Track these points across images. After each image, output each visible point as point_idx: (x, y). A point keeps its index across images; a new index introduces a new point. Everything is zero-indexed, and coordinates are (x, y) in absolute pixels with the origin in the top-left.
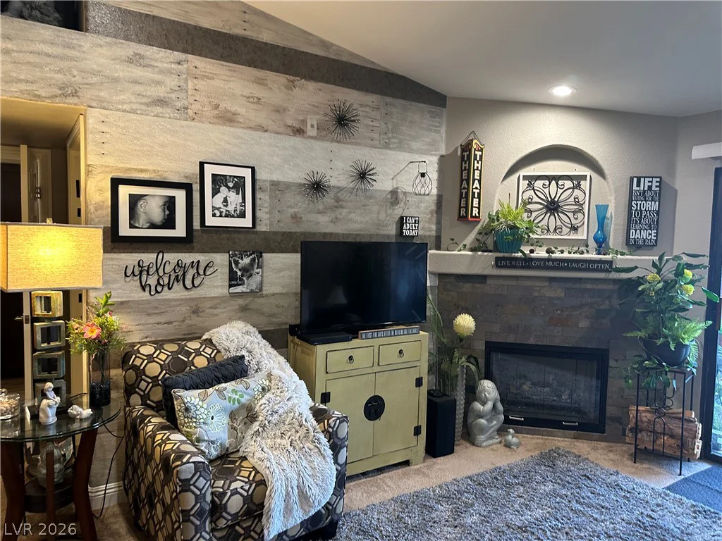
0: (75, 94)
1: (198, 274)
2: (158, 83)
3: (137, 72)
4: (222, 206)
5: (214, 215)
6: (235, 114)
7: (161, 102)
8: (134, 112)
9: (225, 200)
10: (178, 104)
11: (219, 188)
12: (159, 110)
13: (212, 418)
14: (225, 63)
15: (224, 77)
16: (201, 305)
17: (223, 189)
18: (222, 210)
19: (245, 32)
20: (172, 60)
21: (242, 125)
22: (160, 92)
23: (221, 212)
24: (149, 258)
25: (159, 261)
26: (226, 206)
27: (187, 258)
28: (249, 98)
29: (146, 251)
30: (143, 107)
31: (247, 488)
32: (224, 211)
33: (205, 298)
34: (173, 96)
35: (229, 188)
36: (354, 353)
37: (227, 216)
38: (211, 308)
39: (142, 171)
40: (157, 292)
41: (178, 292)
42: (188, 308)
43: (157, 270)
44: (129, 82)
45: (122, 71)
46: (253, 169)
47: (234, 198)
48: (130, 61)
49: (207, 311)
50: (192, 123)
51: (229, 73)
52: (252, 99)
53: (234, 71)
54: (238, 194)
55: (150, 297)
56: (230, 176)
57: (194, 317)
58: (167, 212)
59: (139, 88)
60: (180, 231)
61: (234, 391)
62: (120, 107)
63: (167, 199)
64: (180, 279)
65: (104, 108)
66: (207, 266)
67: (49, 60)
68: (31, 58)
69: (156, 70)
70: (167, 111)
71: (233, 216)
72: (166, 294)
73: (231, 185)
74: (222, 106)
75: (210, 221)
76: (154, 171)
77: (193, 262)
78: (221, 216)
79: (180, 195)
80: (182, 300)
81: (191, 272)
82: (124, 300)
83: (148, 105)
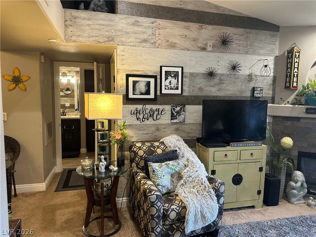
0: (113, 40)
1: (159, 114)
2: (144, 33)
3: (136, 29)
4: (169, 85)
5: (165, 89)
6: (175, 44)
7: (145, 41)
8: (134, 46)
9: (170, 82)
10: (152, 41)
11: (168, 77)
12: (144, 44)
13: (164, 176)
14: (172, 21)
15: (171, 28)
16: (160, 127)
17: (169, 77)
18: (168, 86)
19: (181, 6)
20: (150, 22)
21: (178, 48)
22: (145, 36)
23: (168, 88)
24: (140, 107)
25: (144, 109)
26: (171, 85)
27: (154, 107)
28: (182, 35)
29: (139, 104)
30: (139, 44)
31: (178, 209)
32: (170, 87)
33: (161, 124)
34: (150, 38)
35: (172, 77)
36: (228, 153)
37: (171, 89)
38: (164, 128)
39: (137, 71)
40: (143, 121)
41: (150, 122)
42: (155, 128)
43: (143, 112)
44: (133, 33)
45: (131, 29)
46: (182, 68)
47: (174, 81)
48: (133, 24)
49: (162, 130)
50: (158, 49)
51: (173, 25)
52: (183, 36)
53: (176, 24)
54: (175, 79)
55: (140, 123)
56: (173, 71)
57: (157, 132)
58: (147, 88)
59: (137, 36)
60: (152, 96)
61: (173, 165)
62: (129, 44)
63: (147, 82)
64: (152, 116)
65: (123, 45)
66: (162, 111)
67: (103, 27)
68: (97, 27)
69: (143, 27)
70: (148, 45)
71: (173, 89)
72: (146, 122)
73: (173, 75)
74: (170, 40)
75: (164, 91)
76: (142, 71)
77: (157, 109)
78: (168, 89)
79: (152, 81)
80: (152, 124)
81: (156, 113)
82: (130, 124)
83: (140, 42)
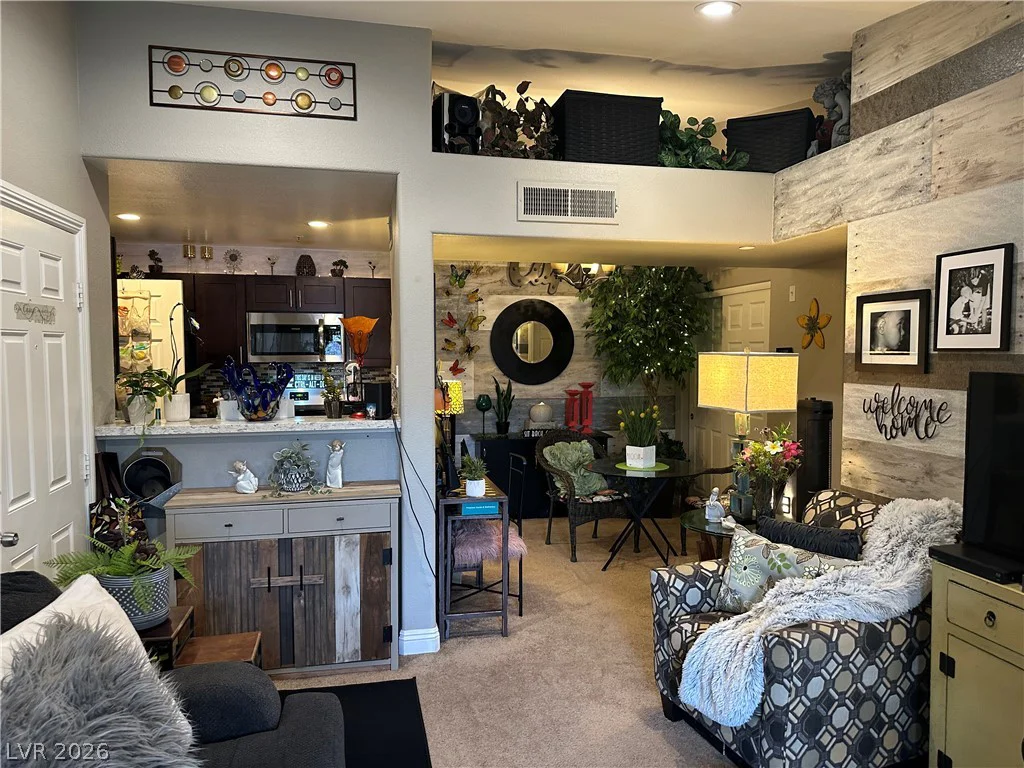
0: (840, 214)
1: (932, 419)
2: (902, 165)
3: (887, 161)
4: (961, 317)
5: (949, 332)
6: (989, 165)
7: (904, 189)
8: (880, 213)
9: (967, 308)
10: (921, 183)
11: (960, 290)
12: (902, 199)
13: (745, 568)
14: (971, 94)
15: (977, 115)
16: (936, 466)
17: (966, 290)
18: (961, 323)
19: (1010, 19)
20: (917, 127)
21: (998, 179)
22: (902, 177)
23: (961, 327)
24: (886, 391)
25: (895, 397)
26: (967, 316)
27: (921, 394)
28: (1011, 127)
29: (884, 383)
30: (889, 203)
32: (965, 324)
33: (940, 455)
34: (916, 175)
35: (972, 287)
37: (967, 332)
38: (946, 472)
39: (884, 283)
40: (892, 436)
41: (908, 442)
42: (922, 466)
43: (892, 408)
44: (876, 179)
45: (873, 168)
46: (1010, 250)
47: (978, 301)
48: (880, 152)
49: (943, 476)
50: (936, 203)
51: (983, 104)
52: (1015, 129)
53: (990, 96)
54: (984, 294)
55: (885, 442)
56: (976, 268)
57: (927, 479)
58: (903, 333)
59: (886, 182)
60: (912, 359)
61: (782, 556)
62: (869, 211)
63: (902, 315)
64: (914, 422)
65: (859, 219)
66: (940, 409)
67: (826, 186)
68: (817, 190)
69: (902, 148)
70: (909, 198)
71: (976, 332)
72: (901, 442)
73: (975, 282)
74: (972, 160)
75: (945, 341)
76: (895, 280)
77: (925, 401)
78: (960, 333)
79: (914, 306)
80: (915, 452)
81: (925, 415)
82: (865, 439)
83: (892, 198)
